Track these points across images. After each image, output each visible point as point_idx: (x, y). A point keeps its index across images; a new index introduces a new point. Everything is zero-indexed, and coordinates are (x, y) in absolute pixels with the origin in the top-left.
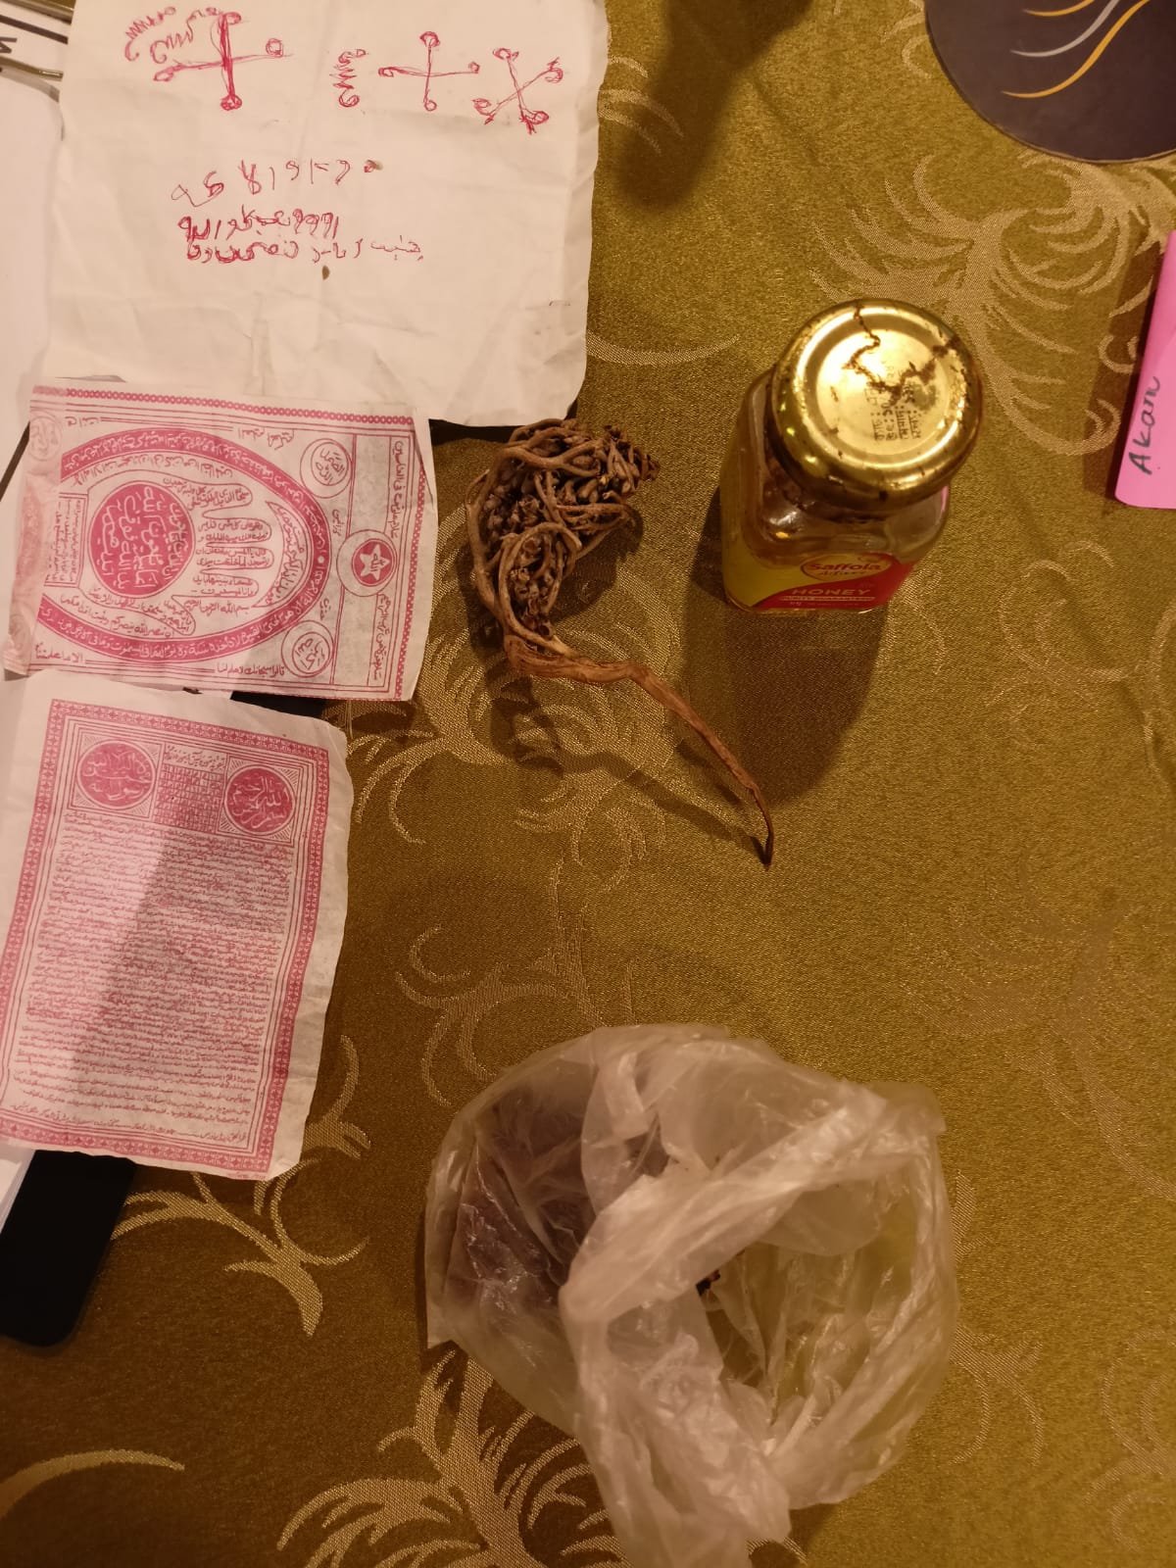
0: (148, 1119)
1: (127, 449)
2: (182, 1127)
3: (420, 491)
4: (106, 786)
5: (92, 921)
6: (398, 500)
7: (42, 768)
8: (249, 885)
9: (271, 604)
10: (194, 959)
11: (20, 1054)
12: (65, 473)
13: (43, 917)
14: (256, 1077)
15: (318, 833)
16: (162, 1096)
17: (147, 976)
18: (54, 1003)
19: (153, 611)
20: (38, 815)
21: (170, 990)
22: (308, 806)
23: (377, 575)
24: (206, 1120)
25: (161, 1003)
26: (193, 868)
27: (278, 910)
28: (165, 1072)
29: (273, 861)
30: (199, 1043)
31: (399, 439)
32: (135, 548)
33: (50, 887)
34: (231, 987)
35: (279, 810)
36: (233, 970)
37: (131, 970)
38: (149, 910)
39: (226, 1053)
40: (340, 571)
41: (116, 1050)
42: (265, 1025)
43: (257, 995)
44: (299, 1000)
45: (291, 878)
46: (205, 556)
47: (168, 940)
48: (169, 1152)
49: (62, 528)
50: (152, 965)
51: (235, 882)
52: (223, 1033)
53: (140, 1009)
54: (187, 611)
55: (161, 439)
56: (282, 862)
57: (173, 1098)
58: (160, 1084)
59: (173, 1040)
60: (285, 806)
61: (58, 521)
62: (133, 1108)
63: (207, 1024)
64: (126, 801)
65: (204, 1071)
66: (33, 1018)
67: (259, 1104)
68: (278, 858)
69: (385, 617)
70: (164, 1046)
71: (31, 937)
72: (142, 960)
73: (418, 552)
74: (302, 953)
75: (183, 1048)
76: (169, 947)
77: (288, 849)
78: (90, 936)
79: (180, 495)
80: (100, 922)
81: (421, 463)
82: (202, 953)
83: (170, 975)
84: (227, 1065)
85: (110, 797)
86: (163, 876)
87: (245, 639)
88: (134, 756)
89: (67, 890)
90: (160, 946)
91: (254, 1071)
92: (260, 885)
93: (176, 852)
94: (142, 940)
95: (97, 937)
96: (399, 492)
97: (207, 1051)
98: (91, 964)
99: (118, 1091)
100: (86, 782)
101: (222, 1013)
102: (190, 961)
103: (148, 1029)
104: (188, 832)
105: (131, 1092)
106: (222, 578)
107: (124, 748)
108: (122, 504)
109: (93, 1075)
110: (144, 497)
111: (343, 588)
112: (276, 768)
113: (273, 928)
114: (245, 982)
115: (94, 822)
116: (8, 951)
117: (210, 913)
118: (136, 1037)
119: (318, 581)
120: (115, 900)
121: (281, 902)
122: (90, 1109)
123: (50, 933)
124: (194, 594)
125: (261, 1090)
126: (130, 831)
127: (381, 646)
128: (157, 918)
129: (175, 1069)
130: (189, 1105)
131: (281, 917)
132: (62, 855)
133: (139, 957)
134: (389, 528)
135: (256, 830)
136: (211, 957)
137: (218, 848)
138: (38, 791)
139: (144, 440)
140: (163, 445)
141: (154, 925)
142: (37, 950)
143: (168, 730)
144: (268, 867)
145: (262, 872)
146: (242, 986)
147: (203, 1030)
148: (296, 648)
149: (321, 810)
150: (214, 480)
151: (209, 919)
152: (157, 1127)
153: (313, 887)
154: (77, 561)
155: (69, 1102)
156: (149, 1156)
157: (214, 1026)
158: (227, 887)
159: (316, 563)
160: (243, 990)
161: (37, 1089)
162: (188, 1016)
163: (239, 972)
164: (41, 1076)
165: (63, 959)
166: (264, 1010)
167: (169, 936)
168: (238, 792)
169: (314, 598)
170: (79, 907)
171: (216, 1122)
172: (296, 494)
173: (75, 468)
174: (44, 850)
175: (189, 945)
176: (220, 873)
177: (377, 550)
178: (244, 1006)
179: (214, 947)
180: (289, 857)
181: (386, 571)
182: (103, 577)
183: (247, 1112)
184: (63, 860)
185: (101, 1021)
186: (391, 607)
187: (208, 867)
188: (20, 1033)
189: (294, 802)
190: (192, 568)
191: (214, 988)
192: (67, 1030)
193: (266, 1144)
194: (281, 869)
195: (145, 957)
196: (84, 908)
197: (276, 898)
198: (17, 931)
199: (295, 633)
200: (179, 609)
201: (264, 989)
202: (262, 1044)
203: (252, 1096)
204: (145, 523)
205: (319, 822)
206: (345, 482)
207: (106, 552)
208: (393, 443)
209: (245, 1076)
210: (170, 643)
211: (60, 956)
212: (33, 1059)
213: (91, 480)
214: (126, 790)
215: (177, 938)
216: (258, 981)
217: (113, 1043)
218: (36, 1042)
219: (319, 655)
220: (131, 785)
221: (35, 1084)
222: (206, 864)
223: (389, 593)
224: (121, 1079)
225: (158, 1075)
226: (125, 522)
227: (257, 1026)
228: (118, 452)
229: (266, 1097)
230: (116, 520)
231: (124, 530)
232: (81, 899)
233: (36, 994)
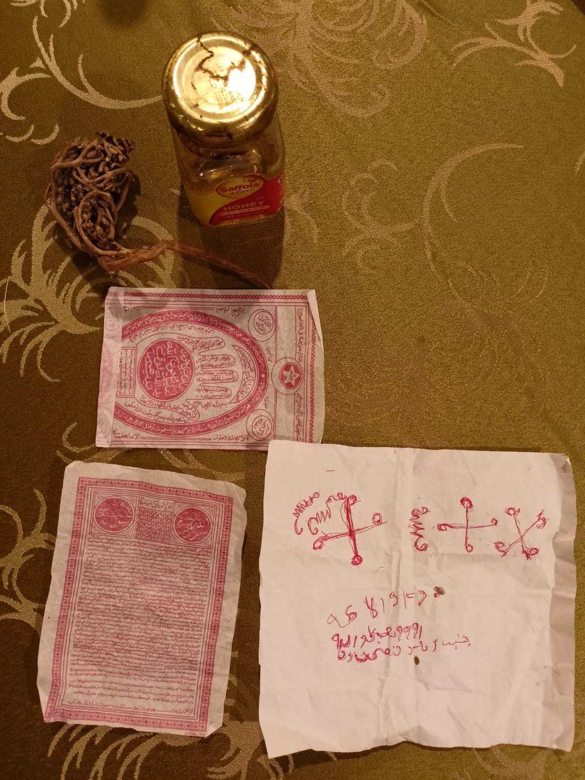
0: (141, 703)
1: (157, 322)
2: (159, 707)
3: (313, 335)
4: (109, 520)
5: (105, 594)
6: (301, 340)
7: (75, 515)
8: (188, 570)
9: (238, 401)
10: (161, 614)
11: (72, 670)
12: (124, 337)
13: (79, 594)
14: (196, 677)
15: (225, 541)
16: (147, 690)
17: (136, 624)
18: (88, 641)
19: (176, 408)
20: (74, 540)
21: (149, 632)
22: (219, 527)
23: (293, 383)
24: (171, 702)
25: (144, 639)
26: (157, 562)
27: (204, 583)
28: (148, 676)
29: (201, 557)
30: (165, 660)
31: (300, 307)
32: (163, 374)
33: (82, 577)
34: (181, 629)
35: (204, 529)
36: (182, 620)
37: (127, 620)
38: (135, 587)
39: (180, 665)
40: (274, 381)
41: (122, 665)
42: (200, 649)
43: (195, 633)
44: (217, 634)
45: (211, 566)
46: (201, 376)
47: (146, 604)
48: (154, 723)
49: (124, 366)
50: (138, 618)
51: (180, 569)
52: (178, 655)
53: (134, 642)
54: (195, 407)
55: (176, 316)
56: (206, 557)
57: (153, 690)
58: (146, 683)
59: (152, 659)
60: (207, 526)
61: (121, 362)
62: (132, 697)
63: (169, 650)
64: (120, 527)
65: (169, 675)
66: (77, 649)
67: (198, 692)
68: (203, 555)
69: (300, 406)
70: (147, 663)
71: (73, 606)
72: (133, 615)
73: (314, 370)
74: (217, 607)
75: (158, 663)
76: (147, 608)
77: (209, 550)
78: (105, 603)
79: (186, 345)
80: (109, 595)
81: (313, 319)
82: (165, 610)
83: (148, 623)
84: (180, 671)
85: (111, 527)
86: (141, 568)
87: (226, 421)
88: (123, 504)
89: (91, 578)
90: (142, 607)
91: (195, 674)
92: (193, 570)
93: (147, 554)
94: (132, 605)
95: (109, 603)
96: (302, 336)
97: (170, 665)
98: (106, 618)
99: (124, 687)
100: (98, 519)
101: (177, 643)
102: (158, 615)
103: (138, 653)
104: (154, 543)
105: (131, 688)
106: (212, 388)
107: (118, 500)
108: (156, 351)
109: (110, 679)
110: (167, 347)
111: (276, 391)
112: (202, 507)
113: (201, 593)
114: (188, 626)
115: (103, 541)
116: (62, 614)
117: (167, 587)
118: (132, 657)
119: (262, 387)
120: (116, 583)
121: (205, 579)
122: (109, 697)
123: (84, 603)
124: (198, 398)
125: (199, 685)
126: (123, 544)
127: (299, 422)
128: (140, 592)
129: (154, 674)
130: (162, 695)
131: (205, 587)
132: (88, 560)
133: (131, 614)
134: (298, 357)
135: (191, 541)
136: (169, 613)
137: (171, 551)
138: (74, 527)
139: (166, 317)
140: (176, 320)
141: (138, 596)
142: (77, 613)
143: (140, 488)
144: (198, 560)
145: (195, 563)
146: (187, 628)
147: (167, 653)
148: (254, 425)
149: (227, 529)
150: (205, 336)
151: (167, 590)
152: (146, 708)
153: (222, 570)
154: (132, 383)
155: (99, 694)
156: (143, 726)
157: (173, 651)
158: (176, 572)
159: (260, 377)
160: (188, 630)
161: (82, 690)
162: (159, 645)
163: (185, 620)
164: (83, 682)
165: (91, 616)
166: (199, 641)
167: (147, 602)
168: (181, 521)
169: (261, 397)
170: (98, 587)
171: (176, 702)
172: (247, 340)
173: (129, 334)
174: (78, 558)
175: (157, 606)
176: (172, 564)
177: (292, 368)
178: (189, 639)
179: (171, 607)
180: (210, 554)
181: (298, 380)
182: (146, 390)
183: (192, 697)
184: (88, 563)
185: (113, 650)
186: (302, 401)
187: (165, 561)
188: (70, 658)
189: (211, 524)
190: (195, 383)
191: (172, 630)
192: (95, 655)
193: (204, 715)
194: (205, 561)
195: (134, 614)
196: (101, 588)
197: (202, 577)
198: (66, 603)
199: (253, 416)
200: (190, 407)
201: (199, 629)
202: (199, 659)
203: (194, 688)
204: (168, 360)
205: (226, 535)
206: (272, 333)
207: (148, 377)
208: (297, 310)
209: (190, 677)
210: (187, 426)
211: (90, 614)
212: (79, 672)
213: (138, 339)
214: (119, 522)
215: (150, 603)
216: (195, 625)
217: (120, 661)
218: (80, 662)
219: (266, 428)
220: (122, 519)
221: (81, 687)
222: (164, 559)
223: (301, 393)
224: (125, 681)
225: (144, 677)
226: (157, 361)
227: (196, 650)
228: (153, 324)
229: (202, 688)
230: (152, 359)
231: (157, 364)
232: (99, 583)
233: (77, 637)
